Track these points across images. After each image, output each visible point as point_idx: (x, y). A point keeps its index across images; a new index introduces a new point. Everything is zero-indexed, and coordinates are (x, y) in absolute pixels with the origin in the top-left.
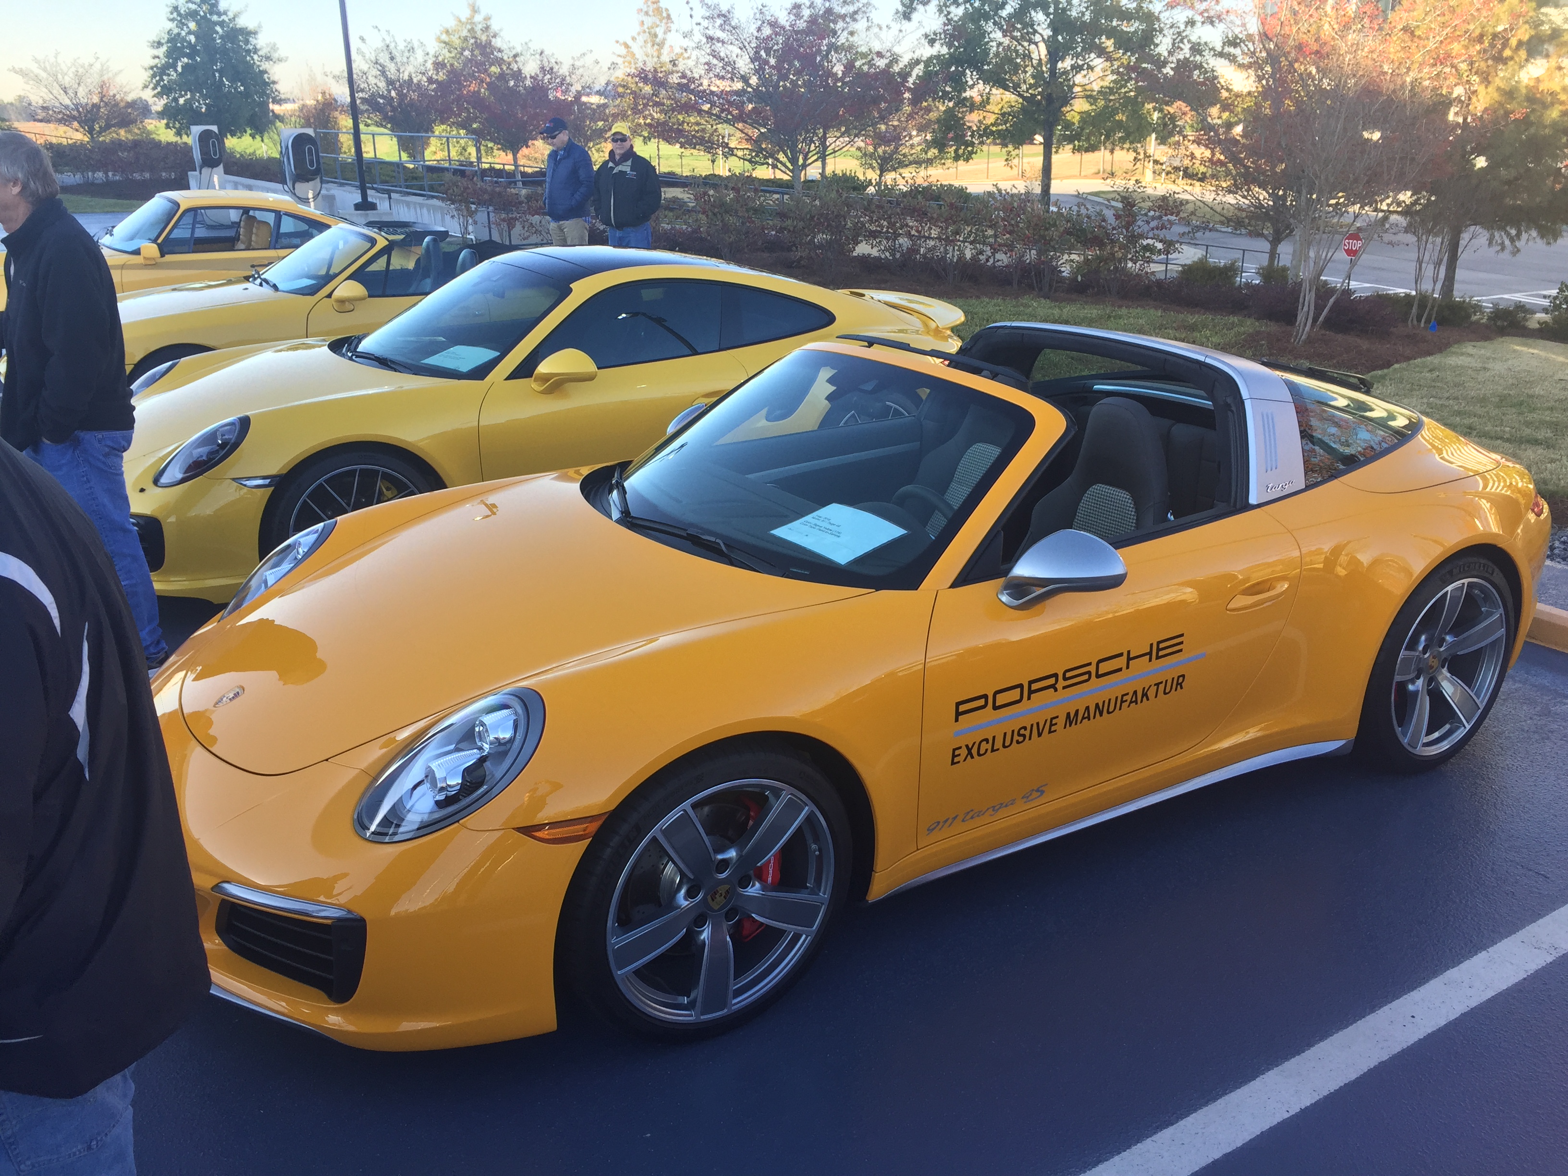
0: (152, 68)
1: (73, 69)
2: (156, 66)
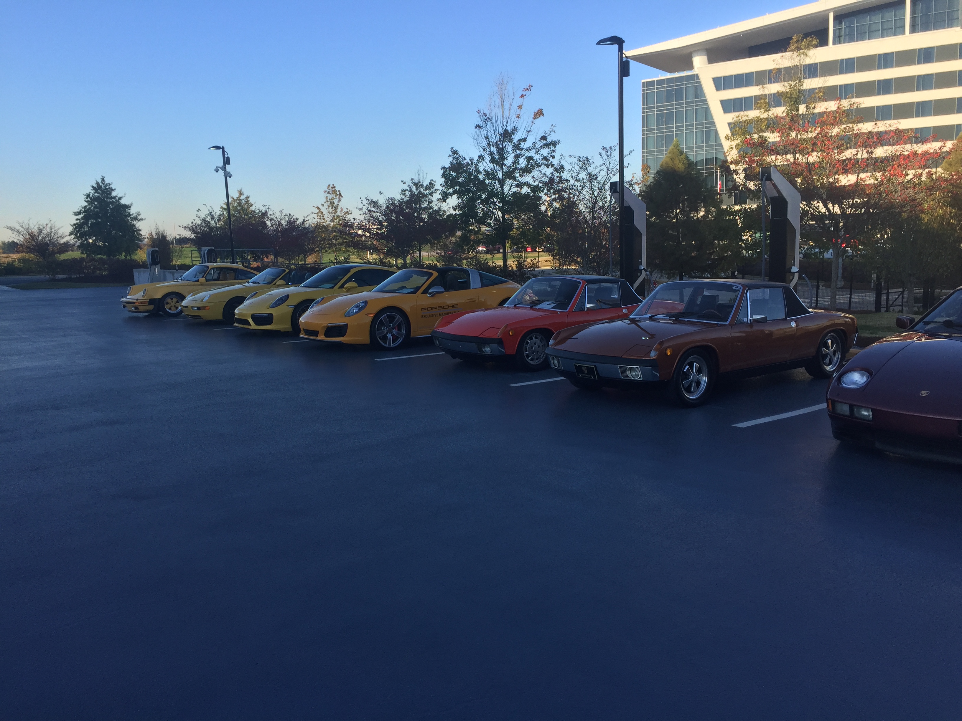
0: (75, 225)
1: (37, 226)
2: (77, 223)
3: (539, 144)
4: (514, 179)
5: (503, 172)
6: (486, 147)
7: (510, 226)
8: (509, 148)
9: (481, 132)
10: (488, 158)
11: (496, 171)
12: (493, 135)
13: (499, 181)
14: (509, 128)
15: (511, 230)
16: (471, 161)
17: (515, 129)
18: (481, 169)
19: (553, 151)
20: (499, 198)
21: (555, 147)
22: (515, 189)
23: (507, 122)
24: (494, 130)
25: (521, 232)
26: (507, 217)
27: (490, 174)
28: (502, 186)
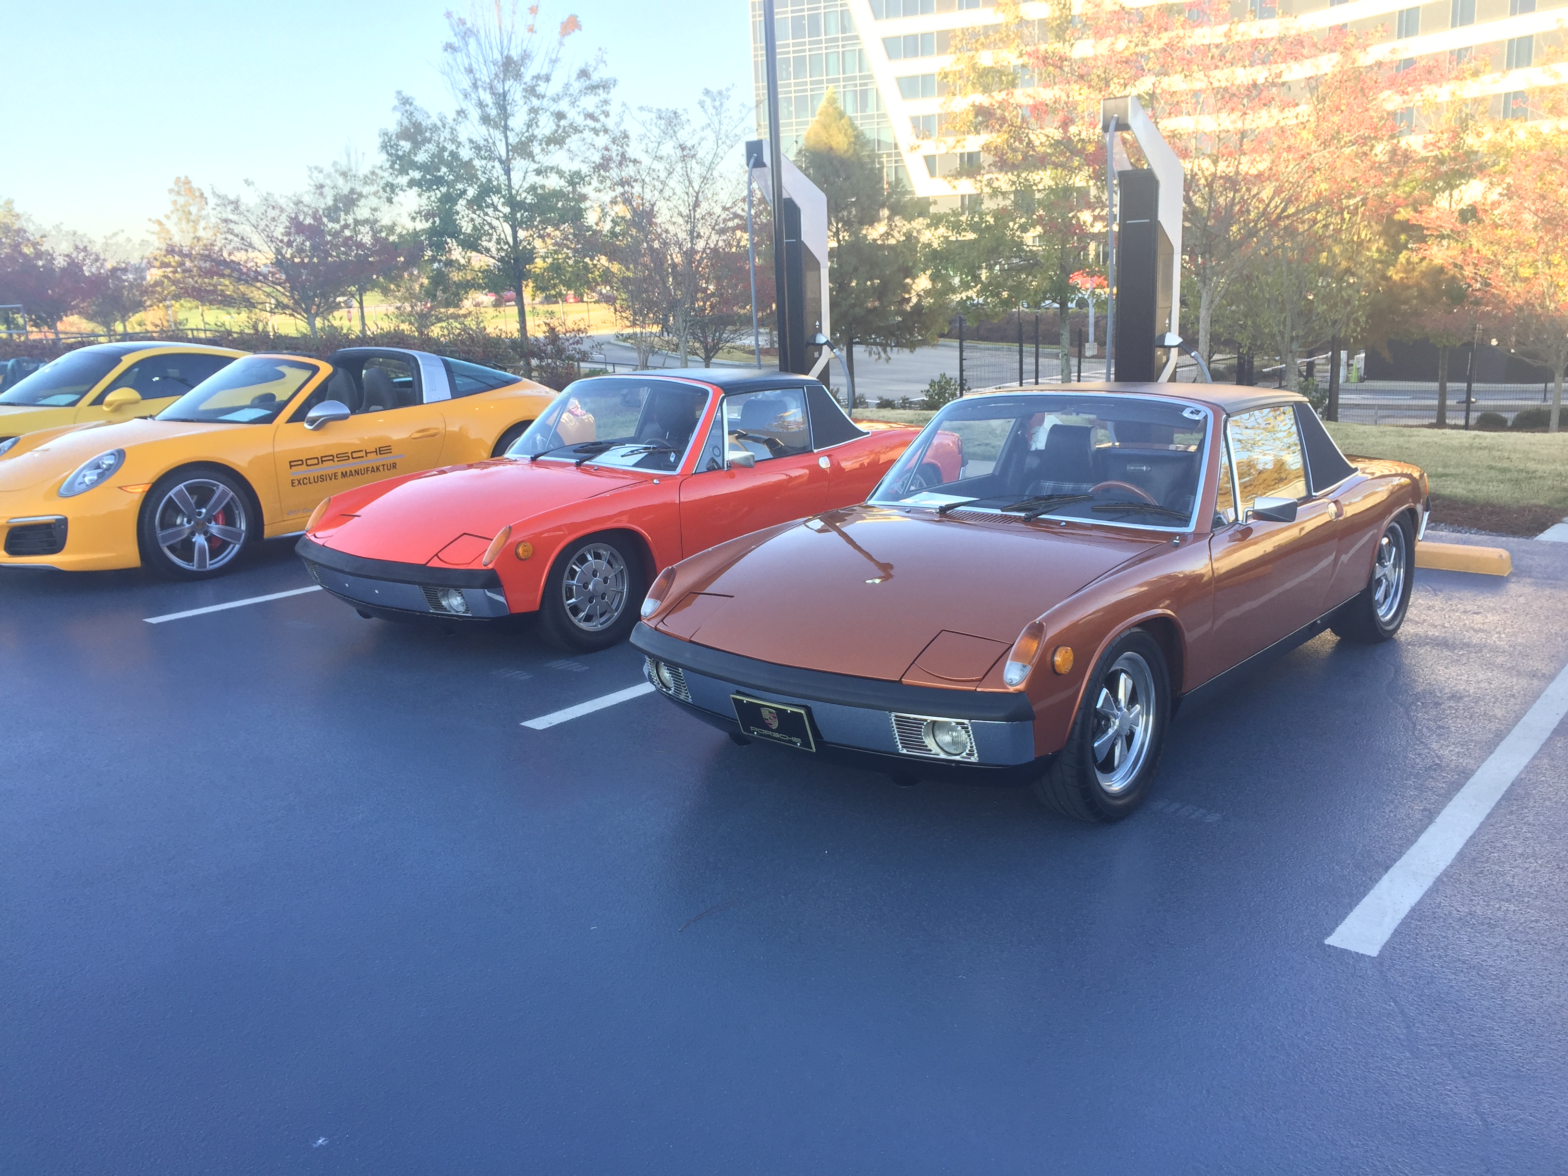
3: (577, 86)
4: (531, 156)
5: (507, 144)
6: (469, 90)
7: (529, 256)
8: (516, 91)
9: (458, 60)
10: (474, 114)
11: (494, 143)
12: (482, 66)
13: (501, 162)
14: (515, 54)
15: (531, 260)
16: (441, 120)
17: (526, 56)
18: (463, 138)
19: (606, 102)
20: (504, 197)
21: (608, 93)
22: (533, 179)
23: (510, 40)
24: (484, 56)
25: (552, 264)
26: (522, 234)
27: (482, 150)
28: (508, 172)
